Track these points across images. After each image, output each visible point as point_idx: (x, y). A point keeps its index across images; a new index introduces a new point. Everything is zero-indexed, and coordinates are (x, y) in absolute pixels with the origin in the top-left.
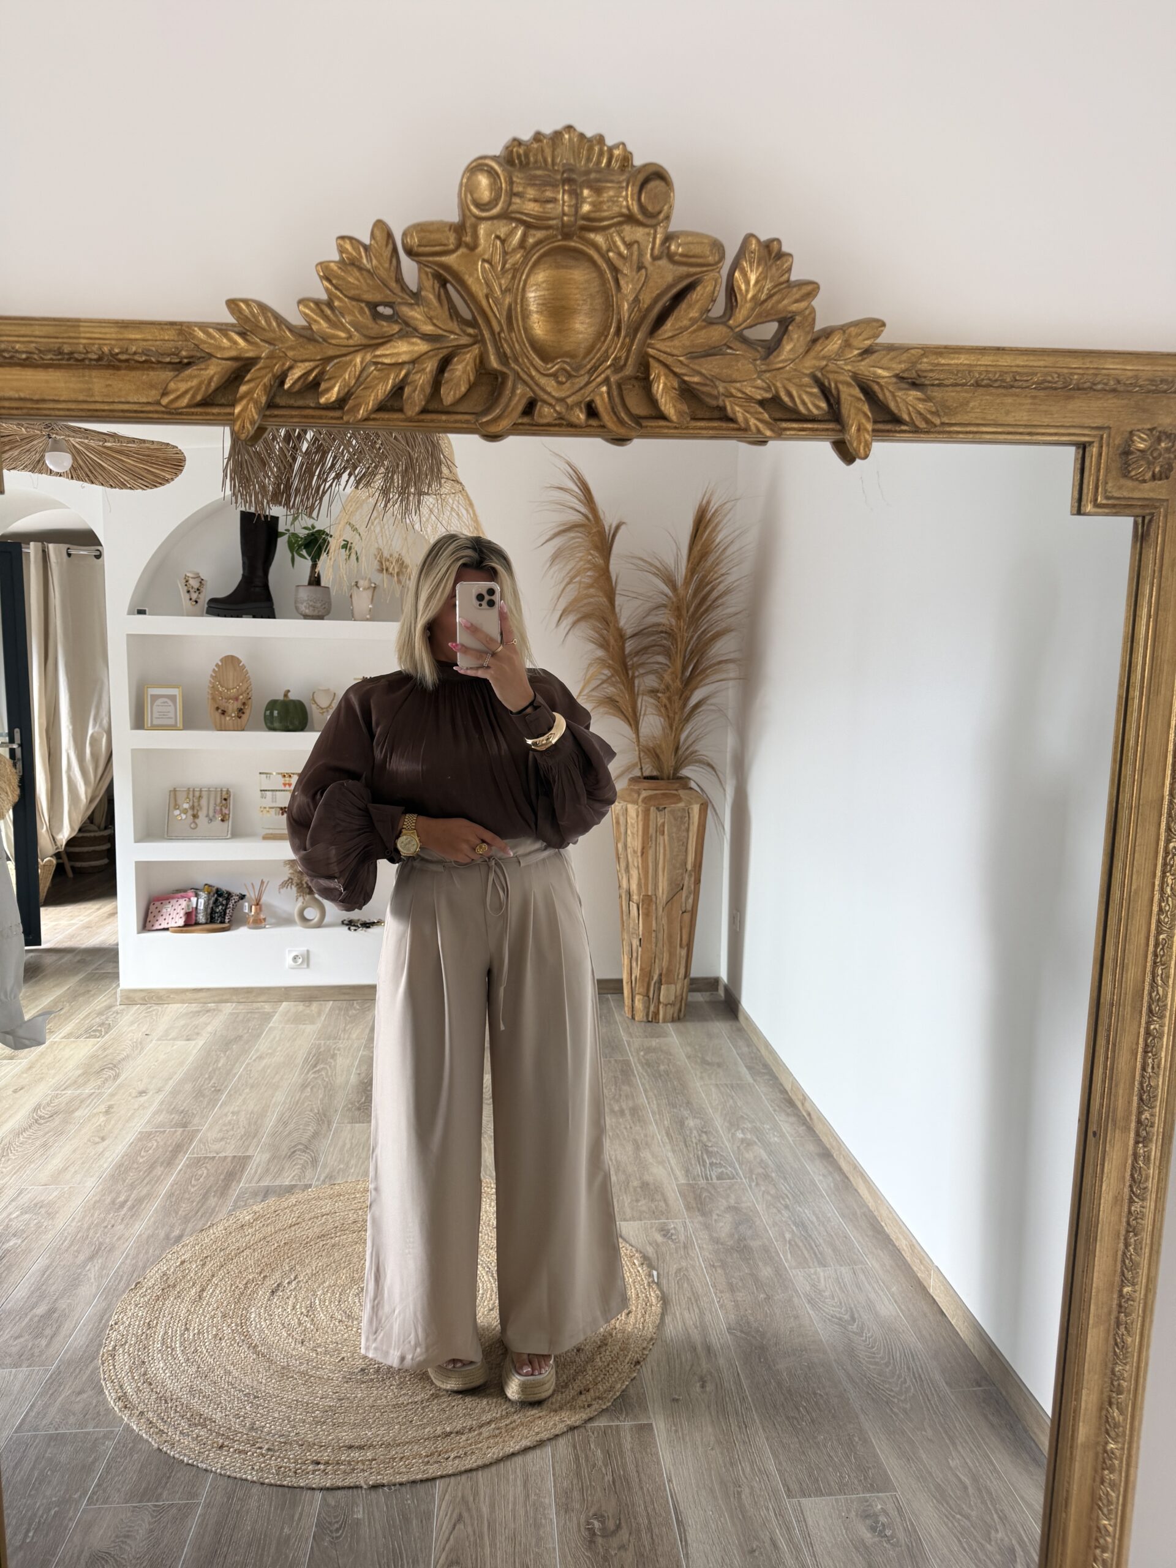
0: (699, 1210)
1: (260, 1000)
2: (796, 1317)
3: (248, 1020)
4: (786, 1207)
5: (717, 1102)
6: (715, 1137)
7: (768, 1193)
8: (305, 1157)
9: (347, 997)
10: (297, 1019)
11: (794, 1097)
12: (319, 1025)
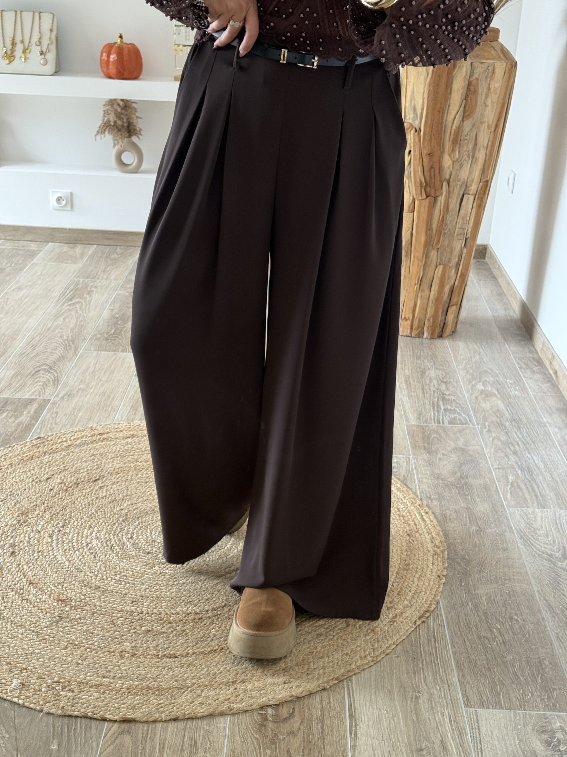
0: (425, 449)
1: (26, 239)
2: (505, 550)
3: (13, 256)
4: (515, 453)
5: (462, 357)
6: (454, 387)
7: (499, 439)
8: (48, 376)
9: (111, 242)
10: (60, 258)
11: (543, 357)
12: (81, 264)
